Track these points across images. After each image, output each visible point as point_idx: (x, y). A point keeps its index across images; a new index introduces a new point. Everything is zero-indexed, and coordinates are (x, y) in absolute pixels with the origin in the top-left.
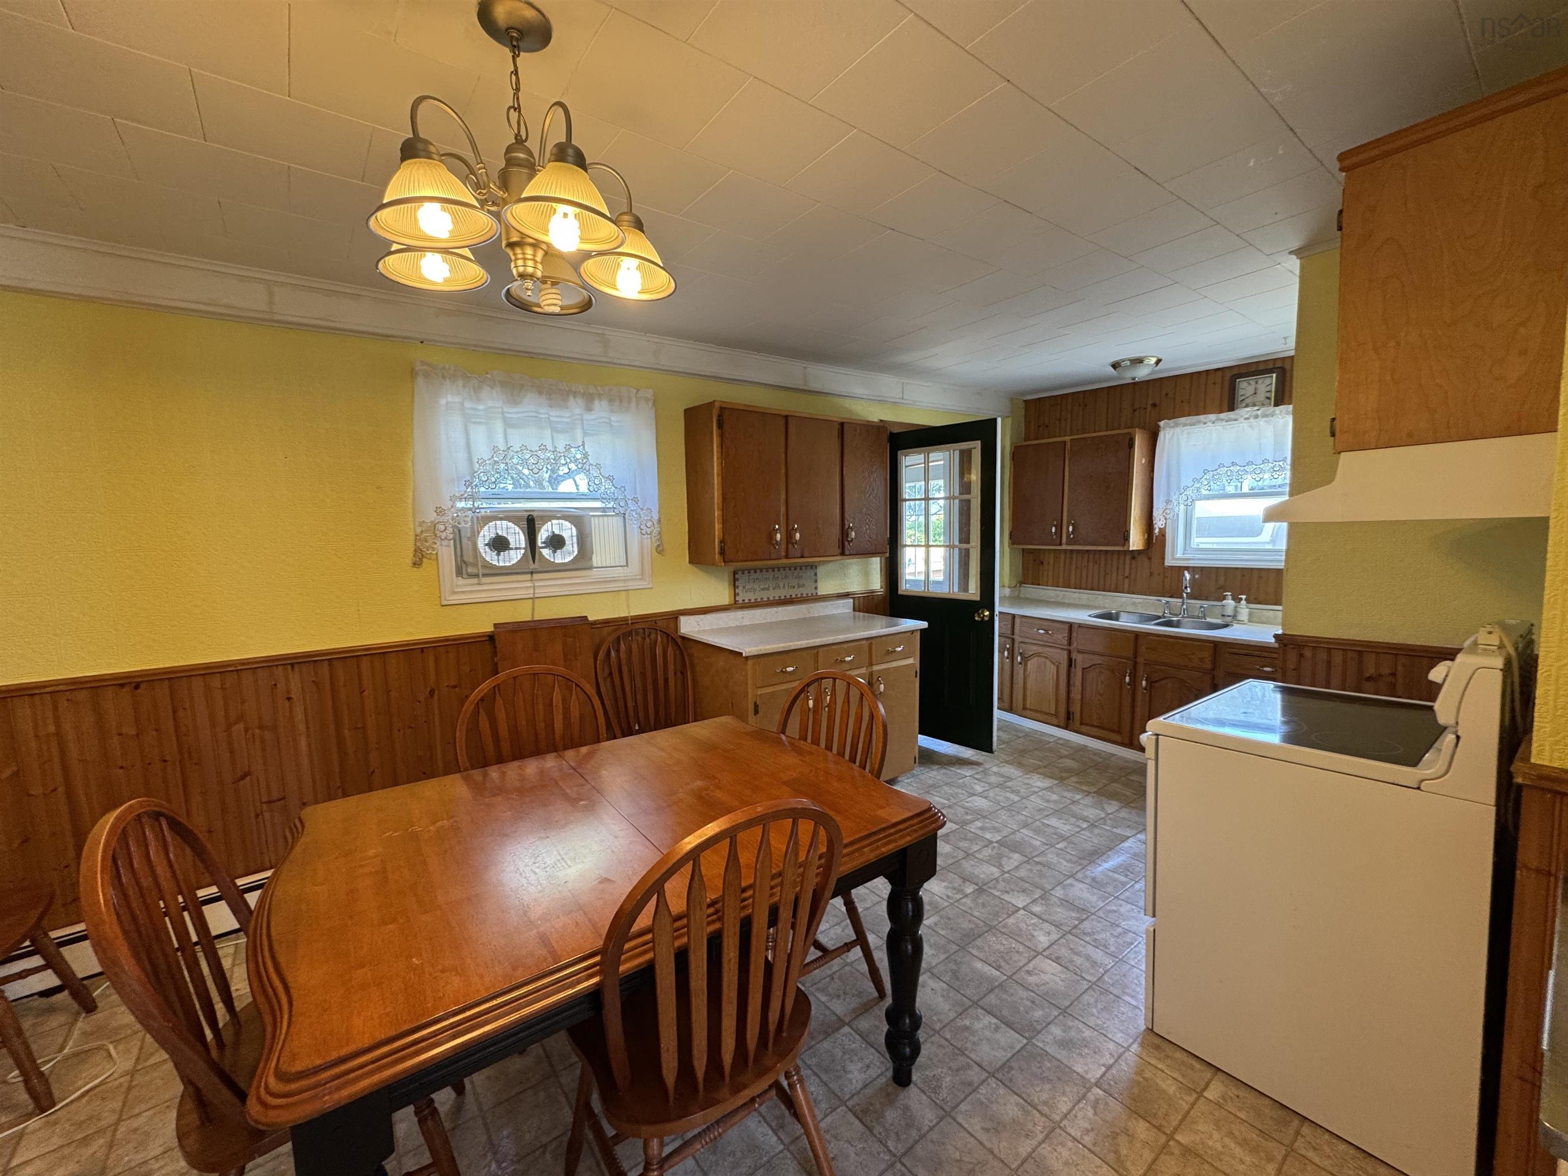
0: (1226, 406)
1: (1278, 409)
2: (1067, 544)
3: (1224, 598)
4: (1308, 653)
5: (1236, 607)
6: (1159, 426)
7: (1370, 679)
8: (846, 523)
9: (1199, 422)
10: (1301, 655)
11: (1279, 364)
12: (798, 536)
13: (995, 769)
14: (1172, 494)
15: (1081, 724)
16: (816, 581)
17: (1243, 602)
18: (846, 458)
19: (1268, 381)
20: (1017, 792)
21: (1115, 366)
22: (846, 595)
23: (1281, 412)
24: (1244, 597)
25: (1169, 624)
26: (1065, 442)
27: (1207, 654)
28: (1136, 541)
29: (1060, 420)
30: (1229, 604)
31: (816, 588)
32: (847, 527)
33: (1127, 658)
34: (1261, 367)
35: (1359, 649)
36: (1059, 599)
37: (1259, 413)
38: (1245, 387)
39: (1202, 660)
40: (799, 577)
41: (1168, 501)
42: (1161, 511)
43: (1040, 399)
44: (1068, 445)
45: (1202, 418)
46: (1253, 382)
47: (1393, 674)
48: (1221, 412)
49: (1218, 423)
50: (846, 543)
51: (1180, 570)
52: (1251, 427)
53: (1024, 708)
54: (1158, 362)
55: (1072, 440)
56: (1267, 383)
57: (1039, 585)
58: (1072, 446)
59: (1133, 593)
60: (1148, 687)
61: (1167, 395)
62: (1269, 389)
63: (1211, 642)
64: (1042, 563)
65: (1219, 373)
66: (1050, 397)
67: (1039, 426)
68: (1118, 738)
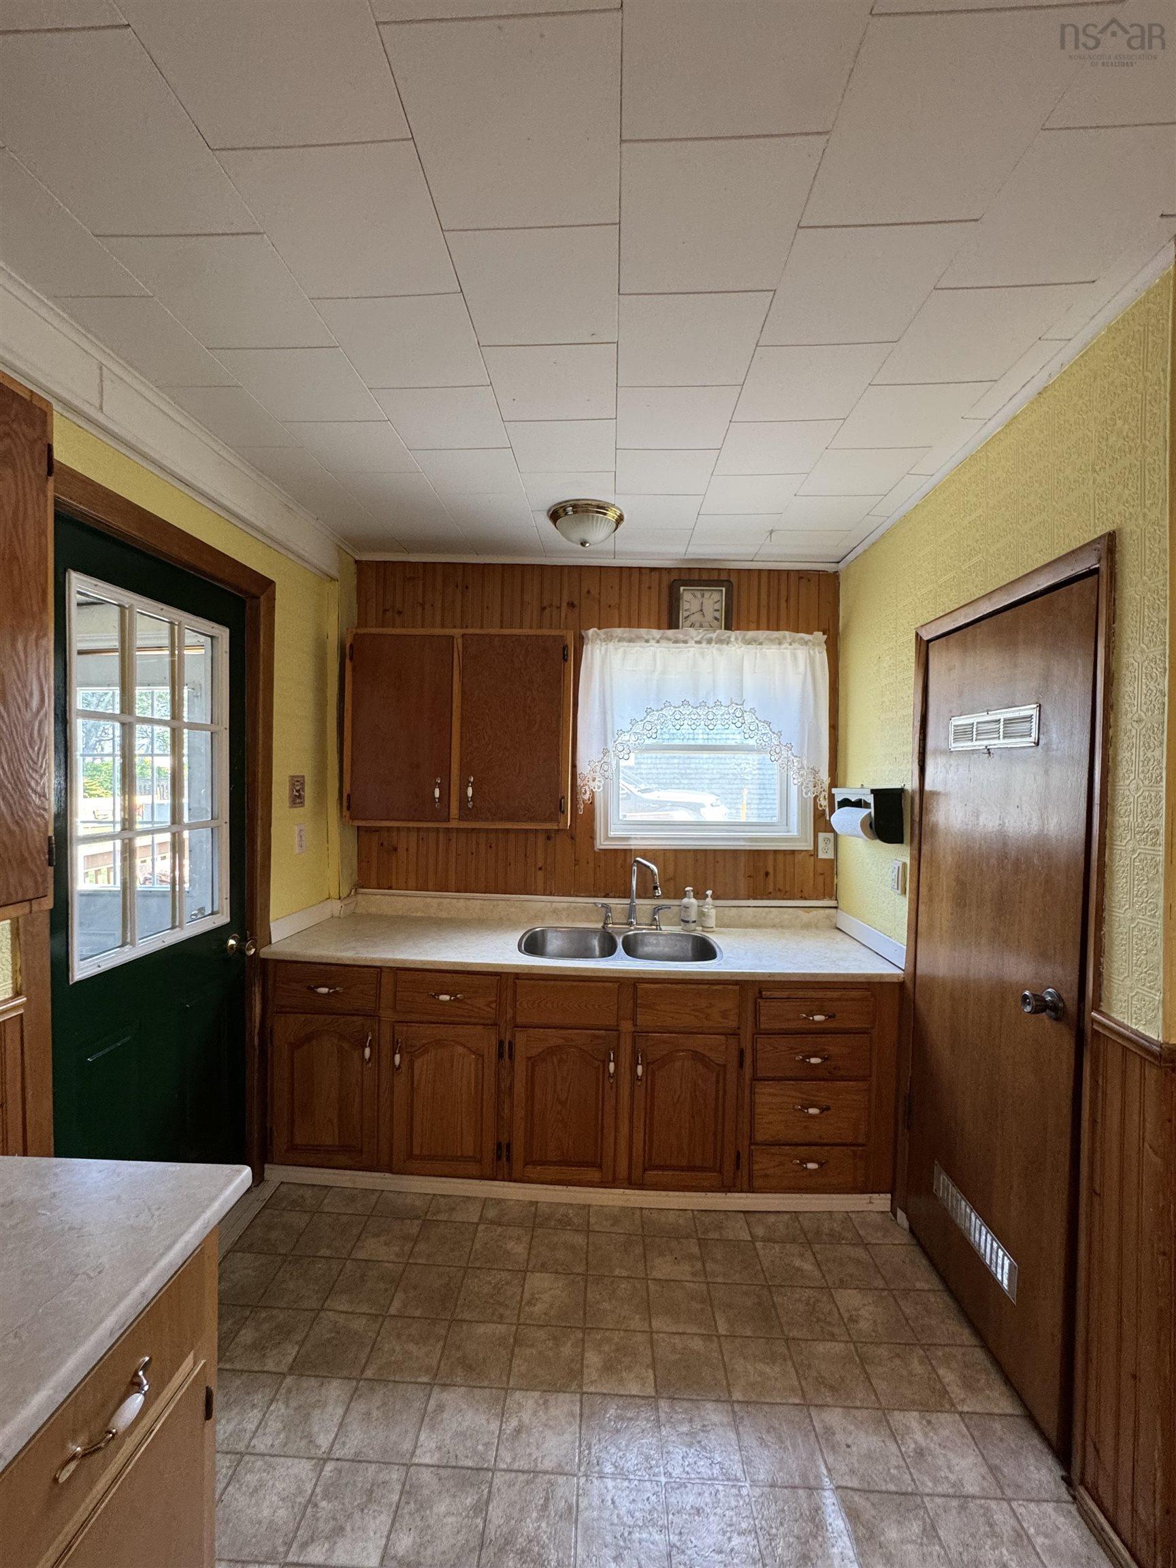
0: (668, 621)
1: (733, 635)
2: (461, 819)
3: (684, 895)
9: (639, 638)
11: (724, 577)
14: (609, 741)
17: (709, 900)
19: (716, 596)
21: (555, 515)
23: (736, 639)
29: (423, 605)
30: (692, 904)
33: (608, 1029)
34: (705, 576)
37: (714, 636)
39: (724, 1014)
44: (459, 643)
45: (643, 632)
46: (698, 595)
49: (664, 643)
51: (620, 854)
52: (702, 654)
55: (463, 636)
56: (713, 600)
57: (390, 888)
58: (464, 647)
59: (551, 894)
60: (644, 1079)
61: (589, 592)
62: (717, 606)
63: (736, 983)
64: (395, 849)
65: (655, 575)
66: (404, 563)
67: (385, 611)
68: (595, 1175)
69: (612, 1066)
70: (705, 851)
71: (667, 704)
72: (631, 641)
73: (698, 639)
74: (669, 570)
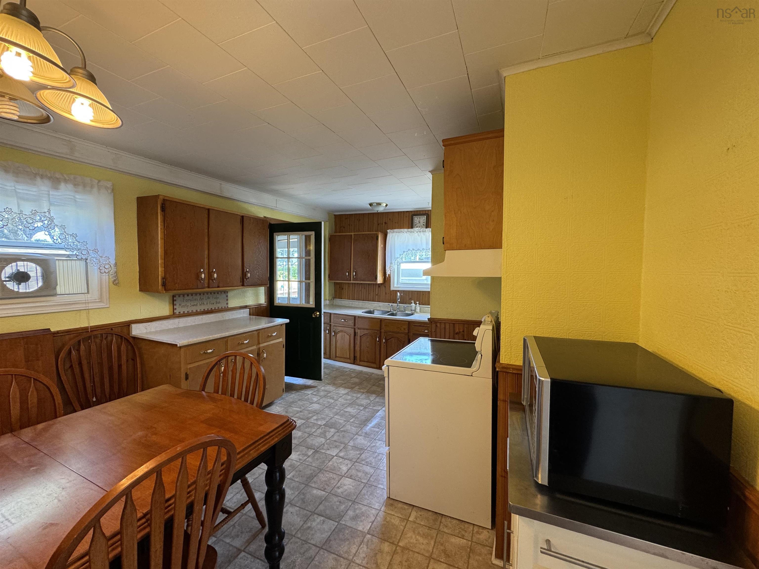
0: (410, 226)
1: (427, 229)
2: (353, 280)
3: (411, 303)
4: (438, 325)
5: (415, 307)
6: (387, 232)
7: (457, 333)
8: (245, 269)
9: (401, 232)
10: (437, 326)
11: (427, 212)
12: (215, 275)
13: (323, 388)
14: (393, 260)
15: (360, 361)
16: (227, 300)
17: (418, 304)
18: (244, 235)
19: (423, 218)
20: (333, 398)
21: (371, 205)
22: (246, 307)
24: (418, 302)
25: (393, 314)
26: (351, 235)
27: (406, 327)
28: (380, 280)
29: (349, 225)
30: (413, 305)
31: (227, 304)
32: (245, 271)
33: (378, 330)
34: (421, 213)
35: (453, 322)
36: (350, 305)
37: (421, 230)
38: (416, 219)
39: (404, 329)
40: (217, 298)
41: (391, 263)
42: (389, 267)
43: (341, 215)
44: (353, 236)
45: (402, 230)
46: (419, 218)
47: (463, 331)
48: (409, 228)
49: (408, 233)
50: (245, 279)
51: (396, 291)
52: (419, 235)
53: (336, 357)
54: (387, 205)
55: (354, 234)
56: (423, 219)
57: (341, 299)
58: (354, 237)
59: (379, 302)
60: (386, 343)
61: (390, 219)
62: (424, 221)
63: (408, 321)
64: (343, 289)
65: (408, 213)
66: (345, 214)
67: (341, 227)
68: (375, 366)
69: (378, 339)
70: (420, 291)
71: (409, 250)
72: (399, 232)
73: (417, 231)
74: (411, 211)
